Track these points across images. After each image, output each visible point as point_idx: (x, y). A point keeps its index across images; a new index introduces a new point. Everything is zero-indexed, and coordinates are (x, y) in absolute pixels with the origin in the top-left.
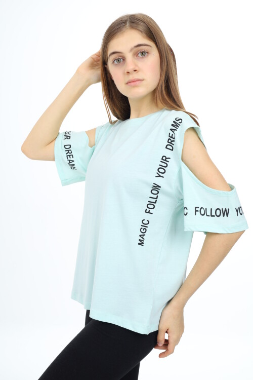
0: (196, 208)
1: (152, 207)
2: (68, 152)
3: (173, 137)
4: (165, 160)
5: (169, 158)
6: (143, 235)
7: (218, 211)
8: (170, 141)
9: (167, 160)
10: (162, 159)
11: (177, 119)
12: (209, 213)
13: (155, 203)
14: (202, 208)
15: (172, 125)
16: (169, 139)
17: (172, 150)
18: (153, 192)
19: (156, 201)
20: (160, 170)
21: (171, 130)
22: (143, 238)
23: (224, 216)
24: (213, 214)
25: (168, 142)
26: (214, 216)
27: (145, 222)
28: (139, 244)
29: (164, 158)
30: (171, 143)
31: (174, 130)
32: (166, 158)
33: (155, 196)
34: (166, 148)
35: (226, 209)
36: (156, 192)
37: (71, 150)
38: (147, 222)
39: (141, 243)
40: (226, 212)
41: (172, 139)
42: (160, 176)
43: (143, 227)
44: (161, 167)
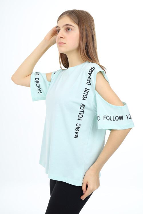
0: (104, 116)
1: (81, 116)
2: (37, 82)
3: (90, 78)
4: (87, 91)
5: (89, 89)
6: (77, 132)
7: (117, 117)
8: (89, 80)
9: (88, 90)
10: (85, 90)
11: (92, 68)
12: (112, 119)
13: (83, 114)
14: (108, 116)
15: (90, 71)
16: (88, 79)
17: (90, 85)
18: (81, 108)
19: (83, 113)
20: (84, 96)
21: (89, 74)
22: (77, 134)
23: (120, 120)
24: (114, 119)
25: (88, 80)
26: (115, 120)
27: (78, 125)
28: (75, 137)
29: (86, 90)
30: (89, 81)
31: (91, 74)
32: (87, 90)
33: (83, 110)
34: (87, 84)
35: (121, 116)
36: (83, 108)
37: (39, 81)
38: (79, 125)
39: (76, 137)
40: (121, 118)
41: (90, 79)
42: (84, 99)
43: (77, 128)
44: (85, 95)
